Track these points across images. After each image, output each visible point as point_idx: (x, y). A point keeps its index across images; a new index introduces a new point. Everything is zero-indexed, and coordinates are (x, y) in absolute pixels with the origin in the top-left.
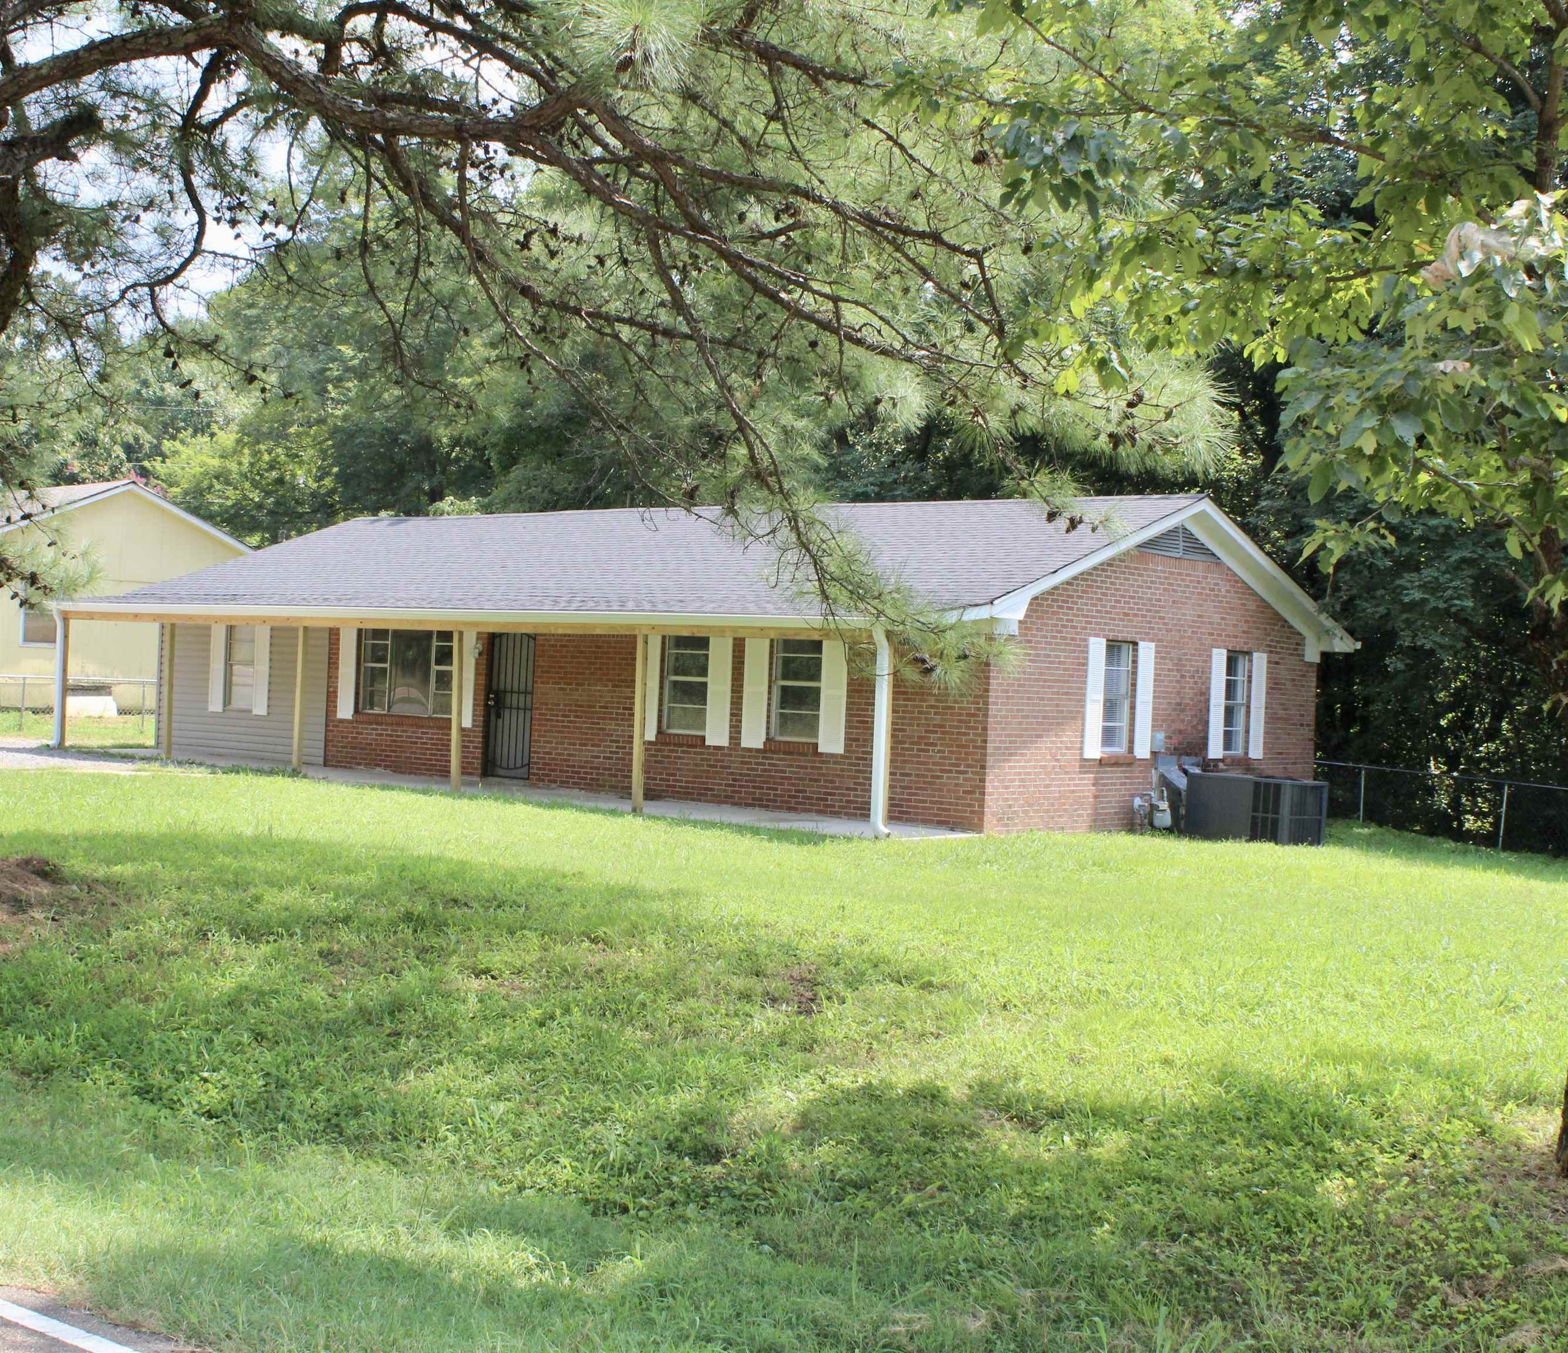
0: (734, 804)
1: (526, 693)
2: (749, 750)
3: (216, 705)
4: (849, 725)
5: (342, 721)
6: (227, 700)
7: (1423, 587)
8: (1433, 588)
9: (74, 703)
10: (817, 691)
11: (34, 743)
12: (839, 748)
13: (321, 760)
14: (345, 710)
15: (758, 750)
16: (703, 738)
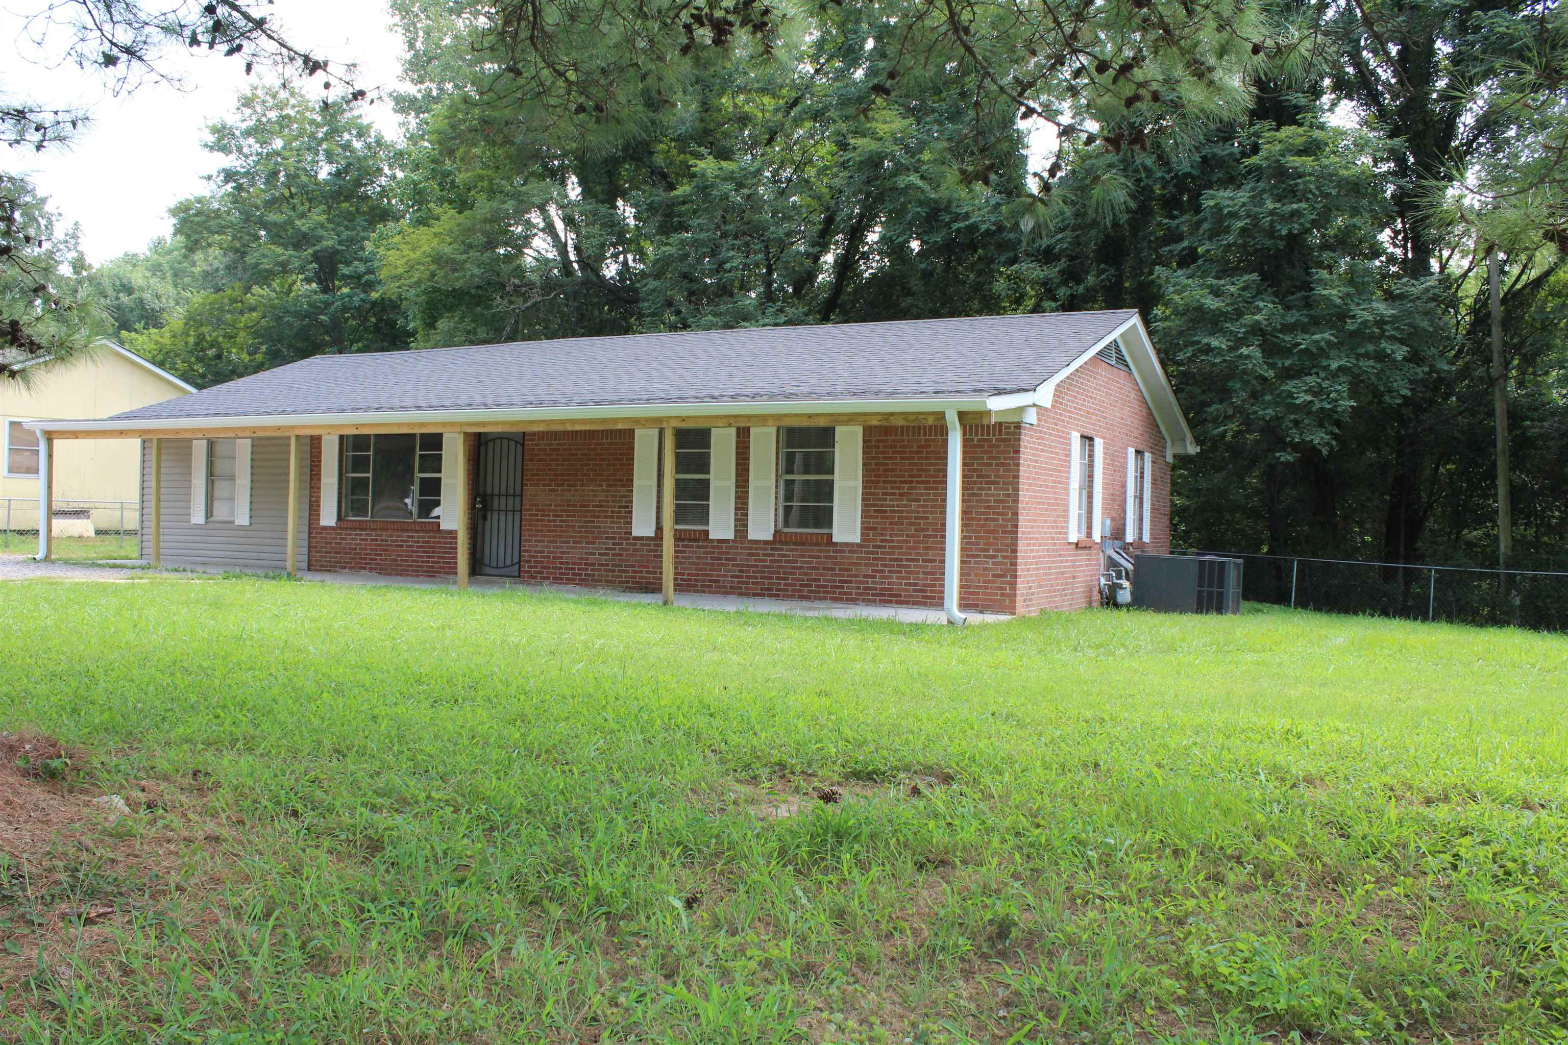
0: (740, 594)
1: (514, 495)
2: (757, 542)
3: (198, 516)
4: (865, 515)
5: (325, 528)
6: (209, 513)
7: (1309, 391)
8: (1318, 392)
9: (60, 525)
10: (831, 483)
11: (21, 557)
12: (855, 537)
13: (305, 565)
14: (328, 517)
15: (766, 542)
16: (707, 533)
